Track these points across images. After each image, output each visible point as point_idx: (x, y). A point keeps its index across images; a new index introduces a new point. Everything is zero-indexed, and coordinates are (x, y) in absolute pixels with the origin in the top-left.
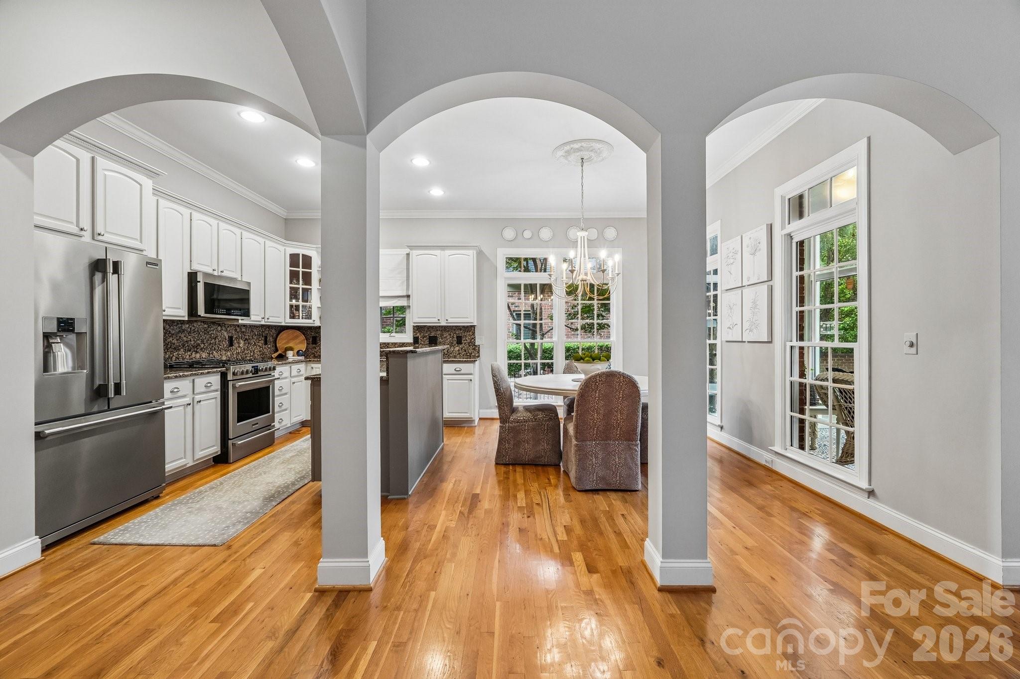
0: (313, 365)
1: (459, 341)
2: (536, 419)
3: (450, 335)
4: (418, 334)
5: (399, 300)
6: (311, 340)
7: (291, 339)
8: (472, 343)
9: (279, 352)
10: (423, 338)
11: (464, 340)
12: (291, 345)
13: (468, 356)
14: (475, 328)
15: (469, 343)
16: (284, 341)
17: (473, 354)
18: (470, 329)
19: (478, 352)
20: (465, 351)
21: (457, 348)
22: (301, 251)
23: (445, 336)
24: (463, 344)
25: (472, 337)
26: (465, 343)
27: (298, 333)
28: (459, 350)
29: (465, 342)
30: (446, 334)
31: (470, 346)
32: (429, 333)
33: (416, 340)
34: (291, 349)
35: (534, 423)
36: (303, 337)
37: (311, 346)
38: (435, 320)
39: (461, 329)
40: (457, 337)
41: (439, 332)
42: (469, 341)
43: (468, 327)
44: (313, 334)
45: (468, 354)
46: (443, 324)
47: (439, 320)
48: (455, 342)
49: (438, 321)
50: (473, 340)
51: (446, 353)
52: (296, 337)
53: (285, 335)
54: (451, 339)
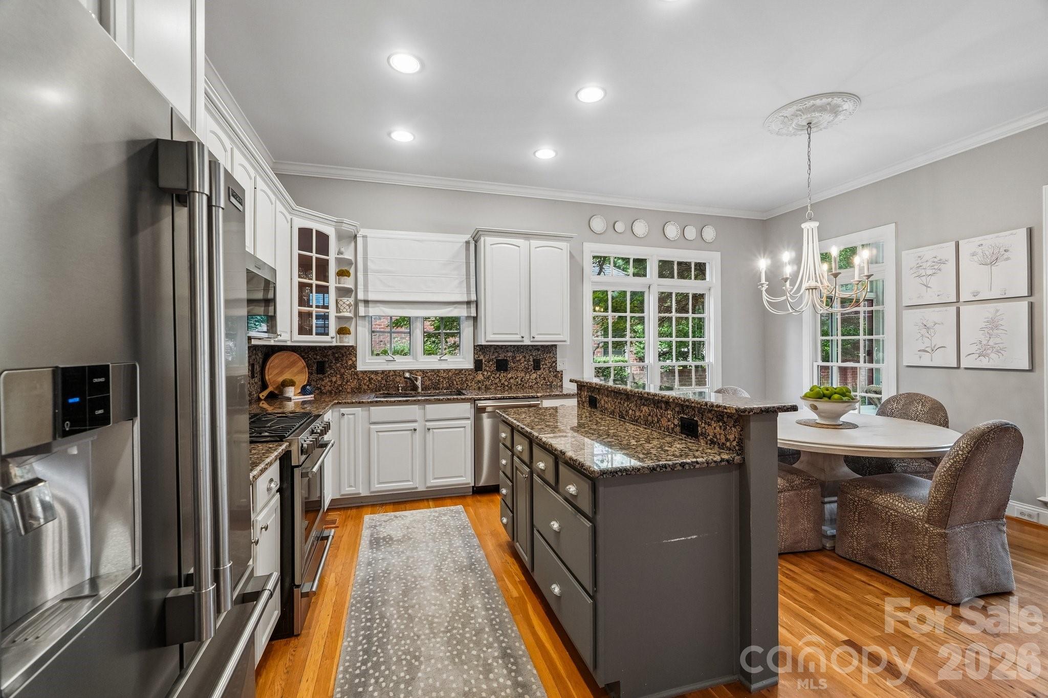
0: (343, 410)
1: (537, 366)
2: (792, 487)
3: (525, 357)
4: (482, 357)
5: (455, 308)
6: (315, 368)
7: (285, 368)
8: (553, 366)
9: (270, 389)
10: (489, 362)
11: (543, 365)
12: (287, 376)
13: (548, 385)
14: (556, 348)
15: (549, 368)
16: (276, 371)
17: (554, 383)
18: (550, 349)
19: (561, 381)
20: (545, 379)
21: (534, 376)
22: (315, 226)
23: (518, 359)
24: (542, 370)
25: (554, 359)
26: (544, 369)
27: (295, 356)
28: (536, 378)
29: (544, 366)
30: (519, 357)
31: (550, 372)
32: (496, 354)
33: (478, 365)
34: (292, 383)
35: (791, 493)
36: (302, 363)
37: (315, 376)
38: (518, 337)
39: (538, 350)
40: (534, 360)
41: (510, 354)
42: (549, 365)
43: (548, 346)
44: (318, 357)
45: (548, 383)
46: (527, 342)
47: (523, 337)
48: (531, 367)
49: (521, 339)
50: (554, 364)
51: (520, 382)
52: (293, 364)
53: (276, 361)
54: (526, 363)
